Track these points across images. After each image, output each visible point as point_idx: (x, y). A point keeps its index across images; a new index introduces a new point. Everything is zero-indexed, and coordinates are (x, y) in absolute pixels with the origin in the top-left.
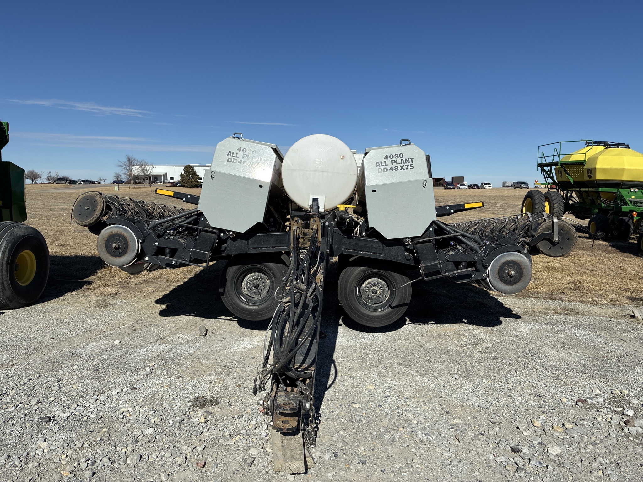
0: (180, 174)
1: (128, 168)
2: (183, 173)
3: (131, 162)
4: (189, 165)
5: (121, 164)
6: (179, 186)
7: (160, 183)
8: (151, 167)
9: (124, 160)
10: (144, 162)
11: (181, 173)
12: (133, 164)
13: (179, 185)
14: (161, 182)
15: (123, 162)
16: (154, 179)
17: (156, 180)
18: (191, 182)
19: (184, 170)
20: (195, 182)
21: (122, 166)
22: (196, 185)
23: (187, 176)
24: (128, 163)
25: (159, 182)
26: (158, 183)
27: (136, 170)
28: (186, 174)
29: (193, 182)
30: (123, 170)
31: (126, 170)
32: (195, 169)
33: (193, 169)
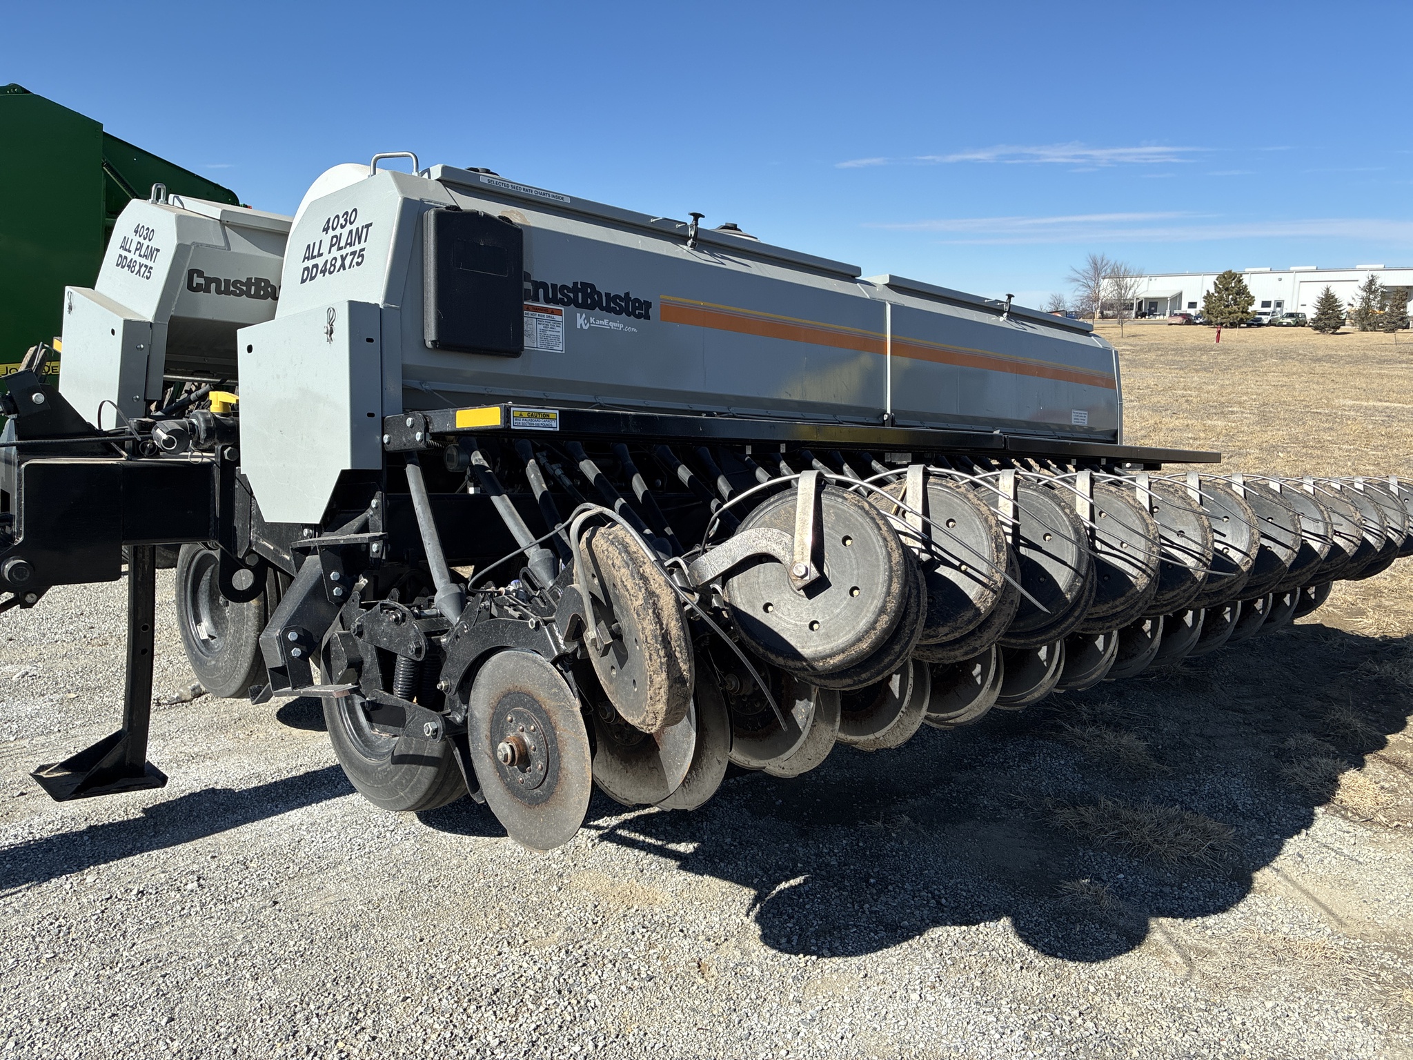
0: (1205, 294)
1: (1092, 284)
2: (1212, 290)
3: (1097, 270)
4: (1230, 271)
5: (1077, 276)
6: (1201, 323)
7: (1162, 317)
8: (1138, 279)
9: (1084, 265)
10: (1123, 269)
11: (1208, 291)
12: (1103, 274)
13: (1201, 320)
14: (1164, 315)
15: (1081, 272)
16: (1150, 307)
17: (1153, 309)
18: (1230, 313)
19: (1215, 283)
20: (1240, 314)
21: (1079, 281)
22: (1242, 319)
23: (1221, 299)
24: (1091, 273)
25: (1160, 315)
26: (1158, 318)
27: (1107, 289)
28: (1218, 293)
29: (1235, 312)
30: (1080, 288)
31: (1085, 289)
32: (1246, 280)
33: (1240, 281)
